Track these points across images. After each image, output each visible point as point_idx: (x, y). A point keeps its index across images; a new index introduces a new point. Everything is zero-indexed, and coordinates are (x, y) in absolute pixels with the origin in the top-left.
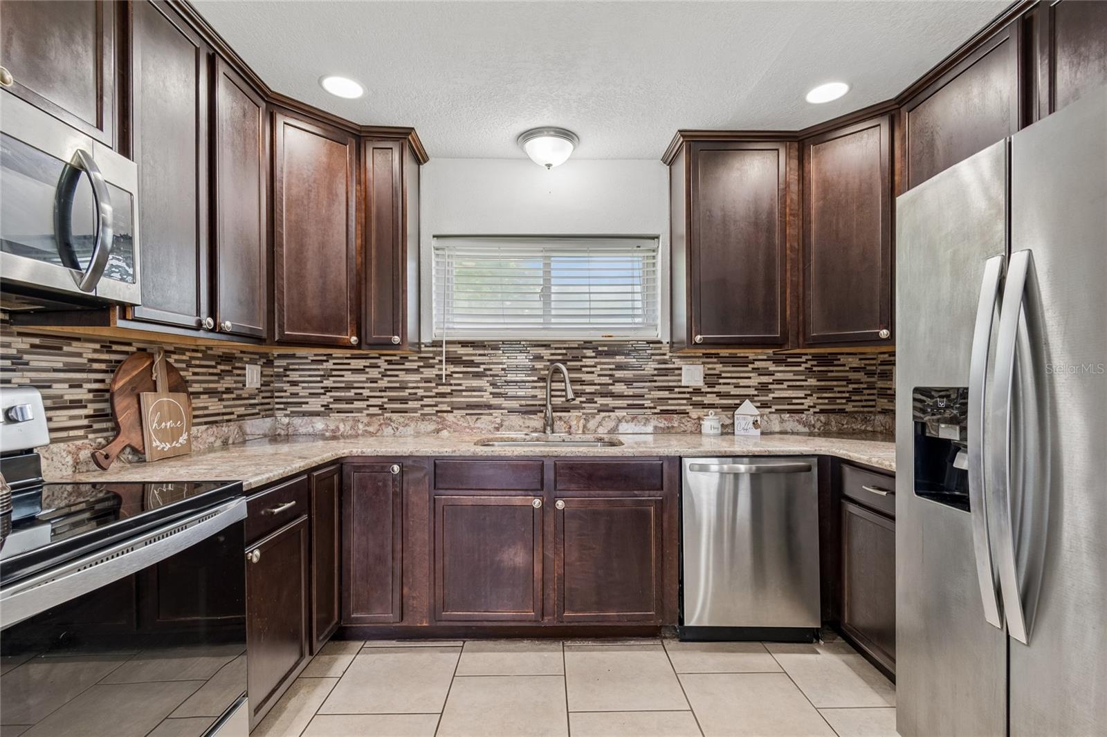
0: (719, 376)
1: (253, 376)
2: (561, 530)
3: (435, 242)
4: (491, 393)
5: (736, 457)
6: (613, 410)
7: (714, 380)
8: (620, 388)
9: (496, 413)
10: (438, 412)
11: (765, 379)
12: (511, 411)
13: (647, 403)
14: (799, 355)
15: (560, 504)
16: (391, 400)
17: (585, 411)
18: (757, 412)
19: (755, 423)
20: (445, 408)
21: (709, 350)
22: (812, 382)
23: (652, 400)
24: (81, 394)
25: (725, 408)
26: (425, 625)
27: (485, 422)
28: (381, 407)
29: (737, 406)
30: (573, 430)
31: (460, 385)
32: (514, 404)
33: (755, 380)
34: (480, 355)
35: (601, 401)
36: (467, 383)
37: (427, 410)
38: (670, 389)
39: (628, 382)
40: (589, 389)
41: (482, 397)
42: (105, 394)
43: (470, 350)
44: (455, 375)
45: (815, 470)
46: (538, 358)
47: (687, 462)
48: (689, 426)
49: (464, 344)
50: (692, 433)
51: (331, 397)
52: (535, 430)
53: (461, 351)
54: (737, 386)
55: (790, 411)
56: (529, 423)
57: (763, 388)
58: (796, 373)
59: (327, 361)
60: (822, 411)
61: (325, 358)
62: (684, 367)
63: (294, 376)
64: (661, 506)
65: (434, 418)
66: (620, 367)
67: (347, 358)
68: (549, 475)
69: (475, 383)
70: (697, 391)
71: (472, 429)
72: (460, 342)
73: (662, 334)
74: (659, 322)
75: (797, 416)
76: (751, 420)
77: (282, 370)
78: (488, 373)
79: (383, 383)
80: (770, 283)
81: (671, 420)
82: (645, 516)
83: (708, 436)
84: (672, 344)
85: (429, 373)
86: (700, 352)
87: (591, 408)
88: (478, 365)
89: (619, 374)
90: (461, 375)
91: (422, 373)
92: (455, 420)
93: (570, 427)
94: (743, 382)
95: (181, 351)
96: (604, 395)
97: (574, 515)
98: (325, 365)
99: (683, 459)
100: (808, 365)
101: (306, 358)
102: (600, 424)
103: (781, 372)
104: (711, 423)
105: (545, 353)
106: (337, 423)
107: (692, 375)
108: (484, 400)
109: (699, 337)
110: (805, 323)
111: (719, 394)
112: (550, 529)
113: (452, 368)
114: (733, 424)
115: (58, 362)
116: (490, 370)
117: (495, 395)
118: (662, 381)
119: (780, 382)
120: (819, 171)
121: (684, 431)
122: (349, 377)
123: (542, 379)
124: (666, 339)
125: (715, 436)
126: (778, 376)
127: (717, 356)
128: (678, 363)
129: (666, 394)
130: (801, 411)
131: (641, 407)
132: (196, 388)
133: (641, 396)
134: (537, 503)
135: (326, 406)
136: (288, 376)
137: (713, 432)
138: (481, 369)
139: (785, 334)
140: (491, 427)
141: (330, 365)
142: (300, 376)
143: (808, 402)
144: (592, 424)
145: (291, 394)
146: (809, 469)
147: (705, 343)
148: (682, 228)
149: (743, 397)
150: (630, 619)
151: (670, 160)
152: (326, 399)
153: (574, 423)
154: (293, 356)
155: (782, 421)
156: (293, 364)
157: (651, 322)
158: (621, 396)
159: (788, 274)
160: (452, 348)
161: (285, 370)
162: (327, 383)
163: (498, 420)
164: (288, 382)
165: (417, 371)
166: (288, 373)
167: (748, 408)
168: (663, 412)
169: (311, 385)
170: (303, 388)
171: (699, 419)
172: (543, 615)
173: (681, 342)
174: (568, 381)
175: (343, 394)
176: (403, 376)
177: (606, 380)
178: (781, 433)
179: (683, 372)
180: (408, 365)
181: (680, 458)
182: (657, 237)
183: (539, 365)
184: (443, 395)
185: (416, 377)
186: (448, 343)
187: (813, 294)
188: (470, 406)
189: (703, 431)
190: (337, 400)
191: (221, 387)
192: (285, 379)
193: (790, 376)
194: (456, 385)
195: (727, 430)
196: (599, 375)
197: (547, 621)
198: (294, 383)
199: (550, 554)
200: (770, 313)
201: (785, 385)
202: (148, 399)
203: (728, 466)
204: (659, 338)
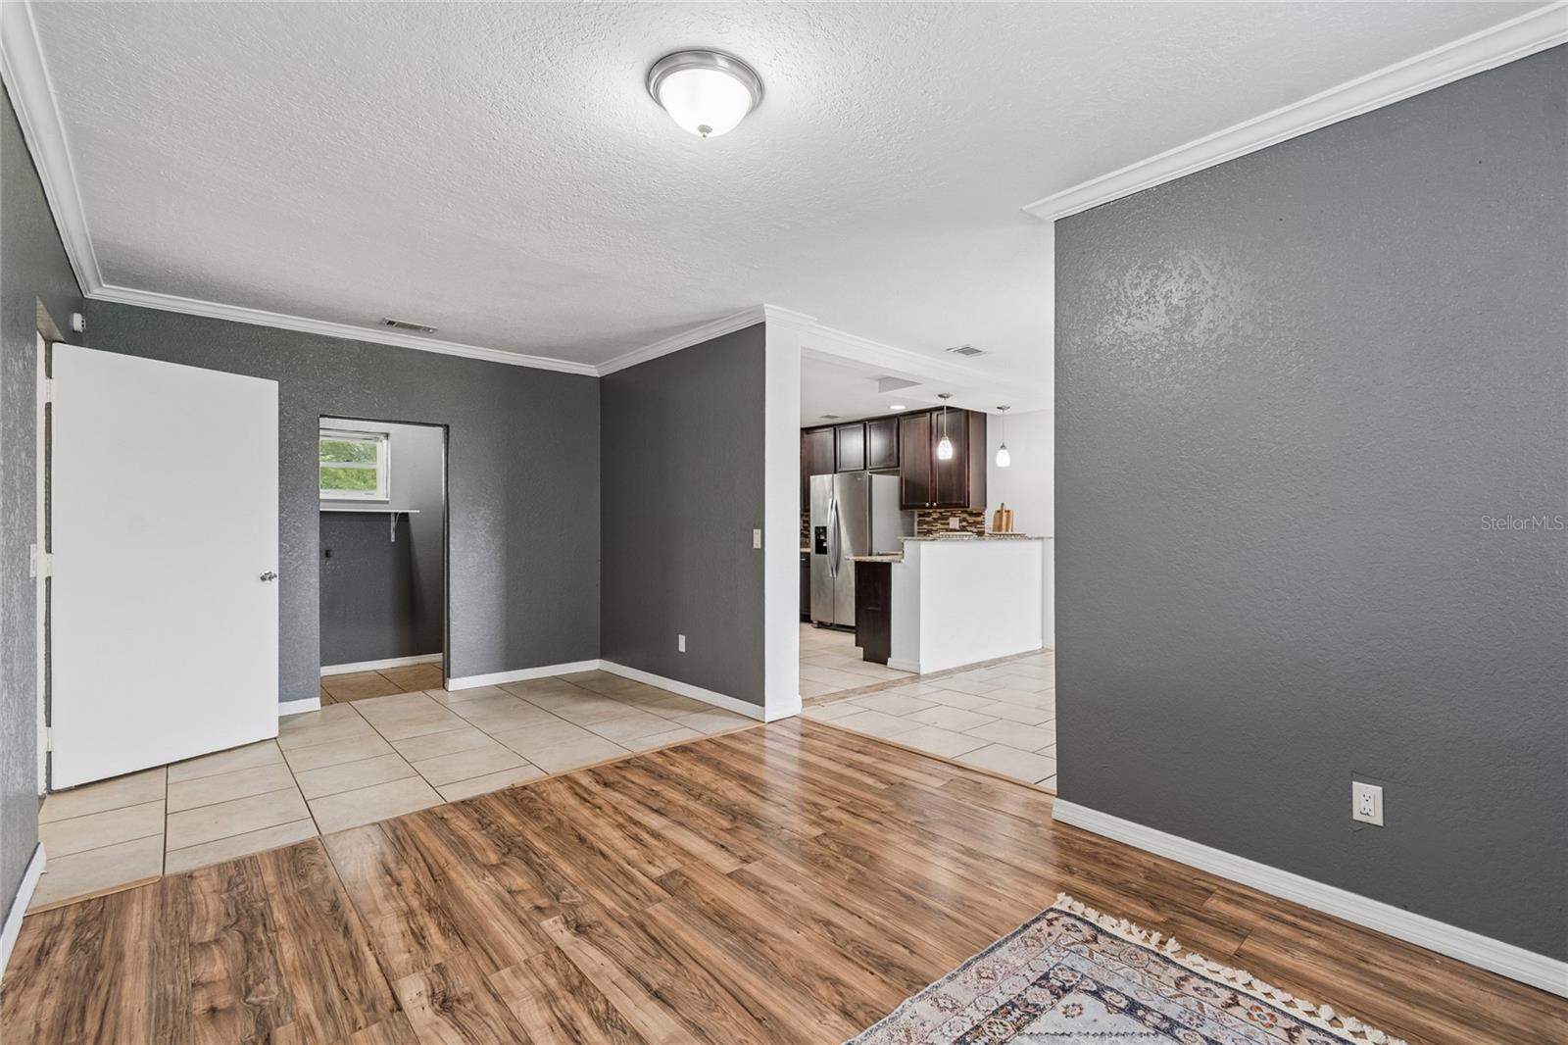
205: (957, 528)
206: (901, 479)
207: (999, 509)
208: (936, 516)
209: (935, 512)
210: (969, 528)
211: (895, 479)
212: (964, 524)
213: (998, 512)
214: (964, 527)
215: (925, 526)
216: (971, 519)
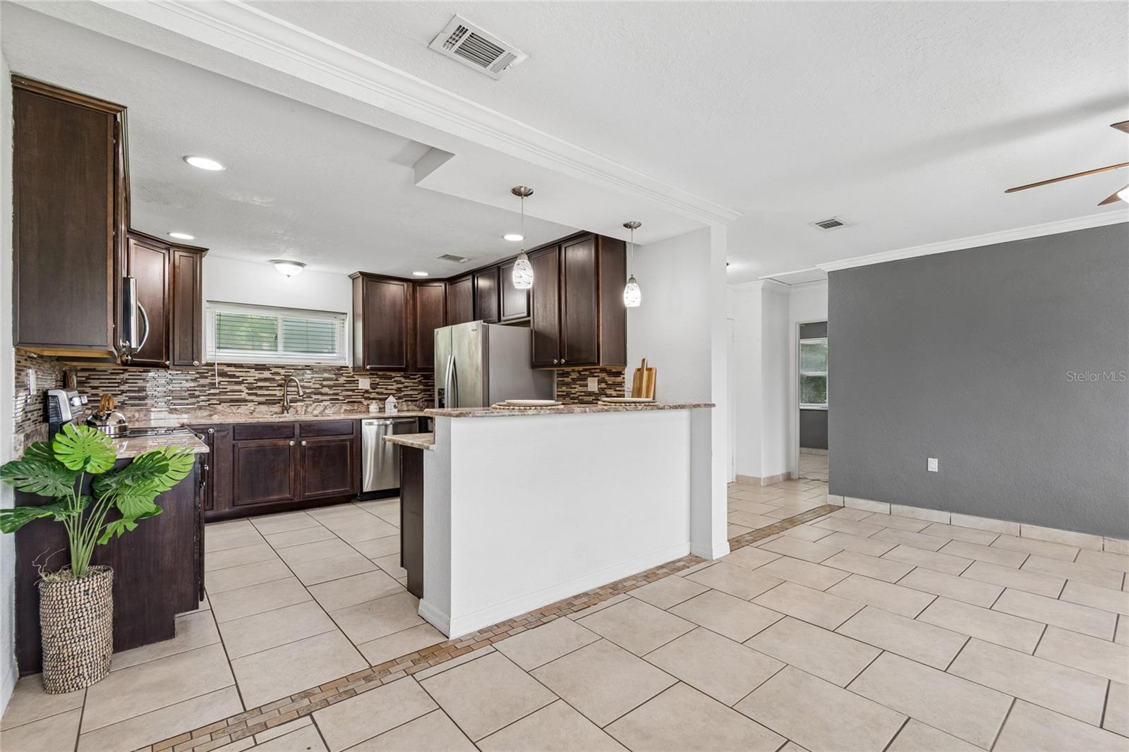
0: (378, 384)
2: (303, 455)
4: (247, 393)
5: (386, 418)
6: (322, 401)
7: (375, 386)
8: (326, 390)
9: (250, 404)
10: (209, 404)
11: (400, 386)
12: (260, 403)
13: (341, 398)
14: (416, 375)
15: (304, 443)
17: (306, 402)
18: (396, 401)
19: (395, 406)
20: (215, 402)
21: (373, 373)
22: (421, 387)
23: (343, 396)
25: (381, 400)
26: (227, 510)
27: (244, 409)
29: (386, 398)
30: (299, 413)
31: (226, 388)
32: (262, 399)
33: (395, 387)
34: (240, 372)
35: (314, 397)
36: (230, 388)
38: (353, 391)
39: (330, 387)
40: (308, 391)
41: (241, 395)
43: (233, 369)
44: (222, 383)
45: (417, 422)
46: (278, 374)
47: (364, 422)
48: (363, 409)
49: (229, 365)
50: (364, 412)
51: (126, 396)
52: (276, 413)
53: (227, 369)
54: (386, 389)
55: (411, 401)
56: (271, 409)
57: (399, 390)
58: (414, 383)
59: (122, 373)
60: (426, 401)
61: (121, 371)
62: (360, 380)
64: (352, 441)
65: (208, 408)
66: (325, 379)
67: (140, 372)
68: (297, 431)
69: (236, 387)
70: (367, 392)
71: (235, 414)
72: (225, 364)
73: (348, 362)
74: (347, 356)
75: (414, 403)
76: (393, 404)
77: (84, 379)
78: (245, 382)
80: (401, 344)
81: (354, 406)
82: (345, 447)
83: (373, 413)
84: (354, 368)
85: (205, 382)
86: (368, 373)
87: (309, 401)
88: (238, 377)
89: (325, 383)
90: (226, 383)
91: (199, 381)
92: (223, 409)
93: (297, 411)
94: (389, 387)
96: (316, 394)
97: (310, 448)
98: (121, 376)
99: (363, 421)
100: (419, 379)
101: (106, 371)
102: (314, 409)
103: (408, 382)
104: (374, 407)
105: (282, 371)
106: (133, 413)
107: (364, 383)
108: (242, 397)
109: (368, 367)
110: (416, 362)
111: (378, 393)
112: (298, 456)
113: (221, 379)
114: (384, 407)
116: (246, 380)
117: (249, 394)
118: (348, 386)
119: (407, 387)
120: (420, 298)
121: (360, 412)
123: (280, 386)
124: (351, 365)
125: (375, 412)
126: (406, 384)
127: (377, 374)
128: (356, 378)
129: (350, 393)
130: (416, 401)
131: (338, 399)
133: (337, 394)
134: (292, 443)
135: (123, 403)
136: (89, 383)
137: (375, 411)
138: (241, 379)
139: (407, 366)
140: (248, 412)
141: (126, 376)
142: (101, 383)
143: (419, 396)
144: (310, 409)
145: (92, 394)
146: (415, 422)
147: (371, 369)
148: (360, 310)
149: (389, 394)
150: (339, 492)
151: (353, 278)
152: (122, 398)
153: (299, 409)
154: (94, 370)
155: (408, 405)
156: (93, 375)
157: (342, 356)
158: (326, 394)
159: (409, 340)
160: (221, 367)
161: (87, 379)
163: (252, 408)
164: (89, 387)
165: (195, 380)
166: (89, 381)
167: (391, 399)
168: (349, 402)
169: (109, 389)
170: (103, 391)
171: (368, 405)
172: (294, 497)
173: (359, 367)
174: (299, 386)
175: (137, 394)
177: (318, 386)
178: (407, 411)
179: (360, 382)
181: (361, 420)
182: (346, 314)
183: (277, 378)
184: (214, 394)
185: (194, 384)
186: (218, 364)
187: (418, 350)
188: (232, 401)
189: (370, 411)
190: (131, 398)
192: (86, 385)
193: (411, 384)
194: (223, 388)
195: (382, 410)
196: (314, 384)
197: (296, 500)
199: (298, 468)
200: (401, 357)
201: (409, 389)
203: (382, 422)
204: (347, 365)
205: (596, 390)
206: (532, 331)
207: (640, 367)
208: (574, 376)
209: (573, 371)
210: (609, 392)
211: (524, 331)
212: (603, 385)
213: (639, 370)
214: (603, 389)
215: (564, 389)
216: (610, 380)
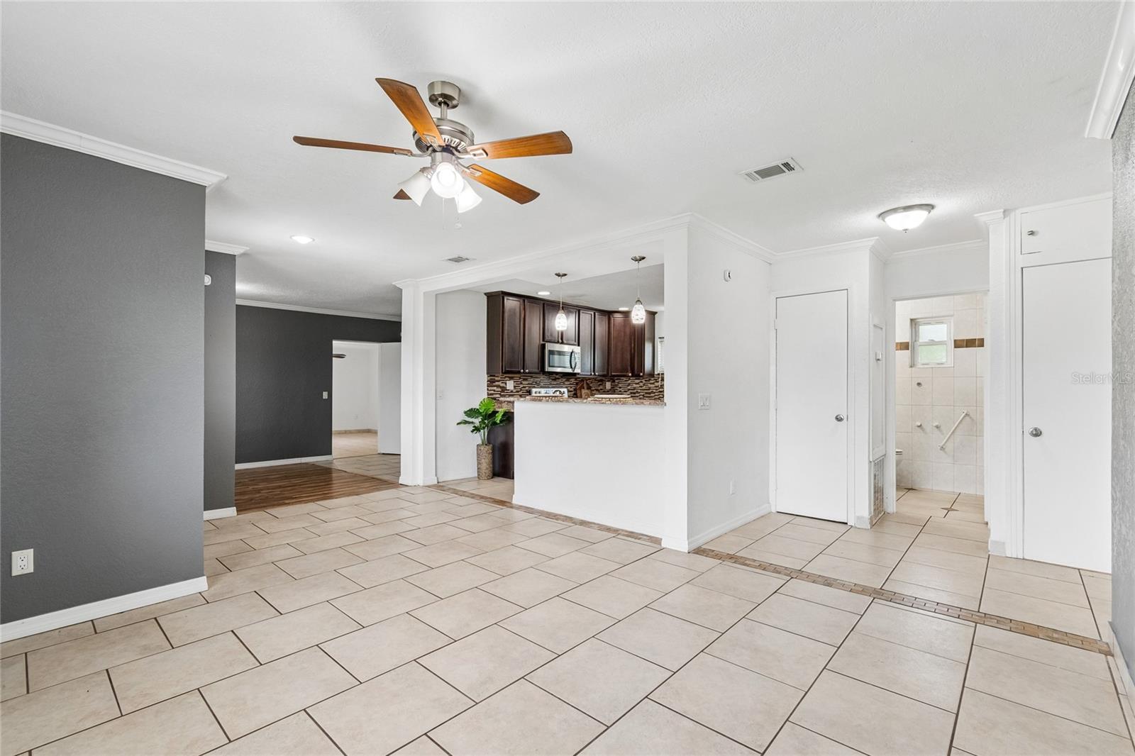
1: (608, 385)
3: (659, 340)
16: (646, 393)
24: (571, 389)
28: (643, 395)
37: (656, 397)
42: (575, 390)
63: (620, 385)
79: (644, 388)
85: (656, 384)
95: (590, 379)
115: (569, 383)
122: (635, 386)
132: (593, 388)
156: (618, 382)
162: (629, 388)
165: (653, 383)
176: (650, 386)
180: (651, 382)
185: (653, 386)
191: (599, 388)
198: (620, 388)
202: (583, 390)
